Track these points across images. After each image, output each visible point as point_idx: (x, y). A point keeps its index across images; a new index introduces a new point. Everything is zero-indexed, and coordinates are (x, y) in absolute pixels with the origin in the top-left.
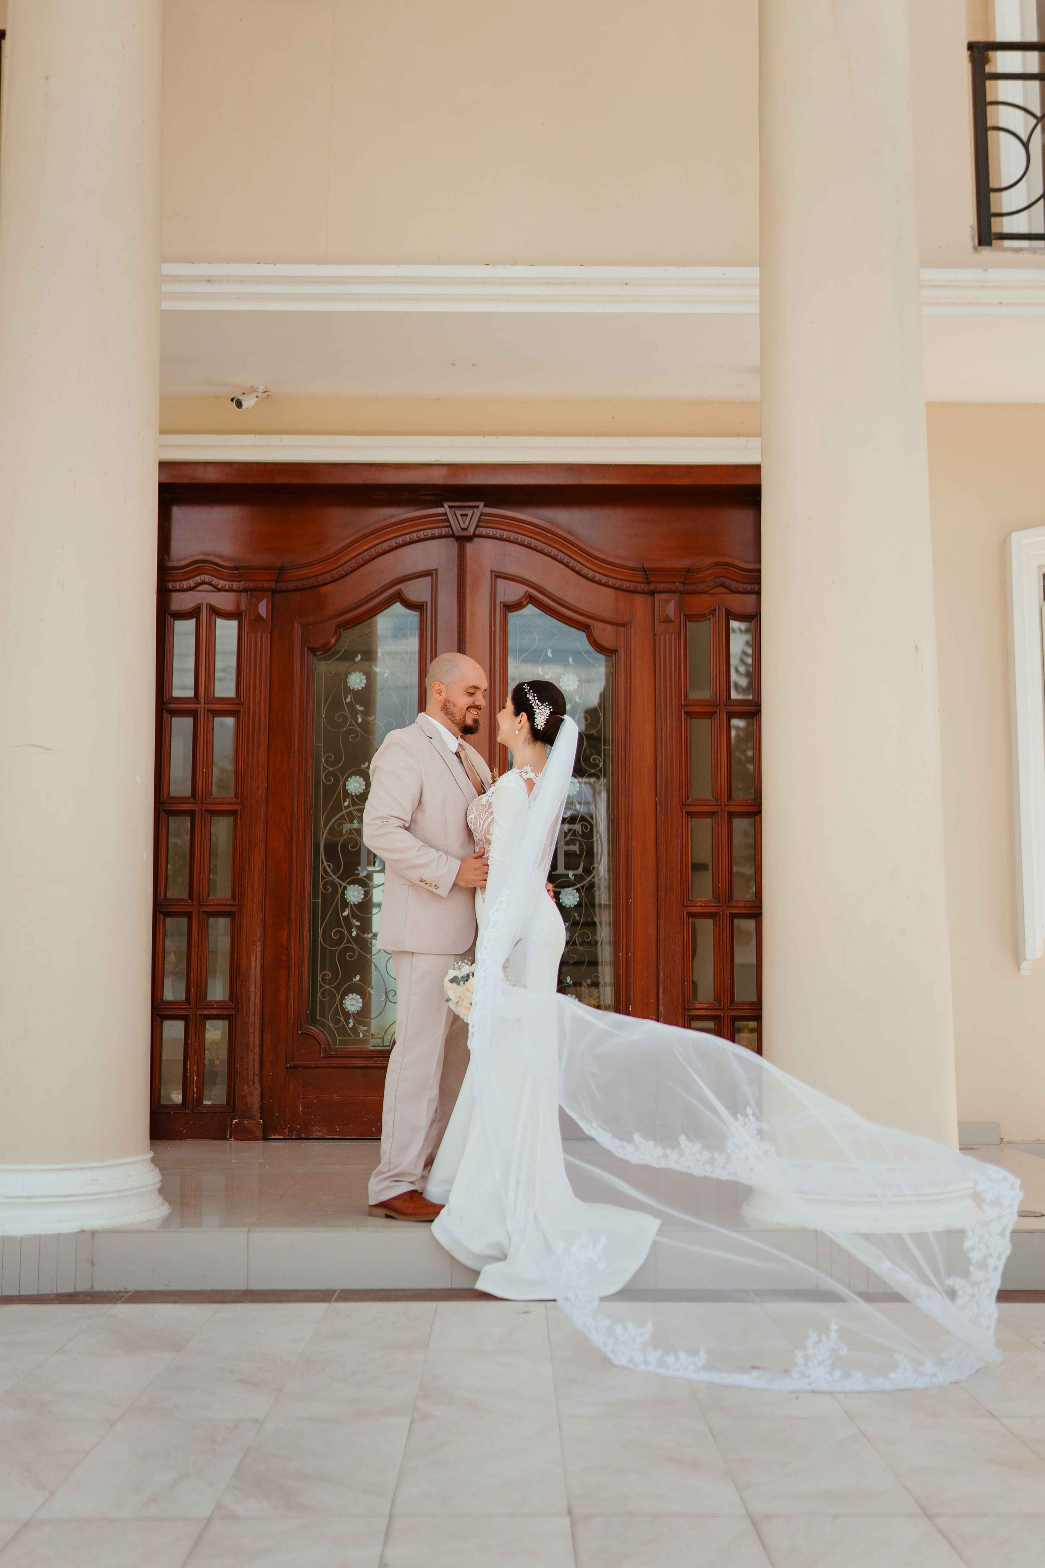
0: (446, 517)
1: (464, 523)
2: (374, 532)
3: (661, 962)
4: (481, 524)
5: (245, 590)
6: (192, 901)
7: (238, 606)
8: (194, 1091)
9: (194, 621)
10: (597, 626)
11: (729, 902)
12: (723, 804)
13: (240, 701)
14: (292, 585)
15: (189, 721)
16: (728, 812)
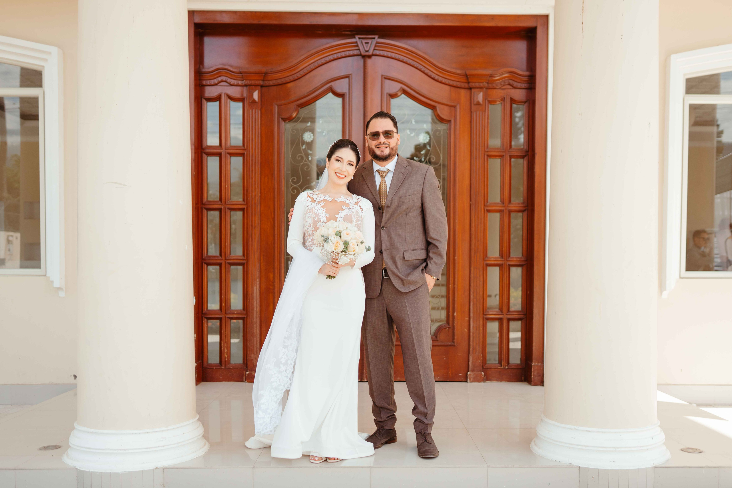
0: (356, 44)
1: (367, 47)
2: (317, 52)
3: (472, 290)
4: (376, 48)
5: (246, 86)
6: (222, 257)
7: (242, 95)
8: (225, 357)
9: (218, 103)
10: (439, 107)
11: (508, 258)
12: (506, 206)
13: (245, 147)
14: (271, 83)
15: (217, 158)
16: (509, 210)
